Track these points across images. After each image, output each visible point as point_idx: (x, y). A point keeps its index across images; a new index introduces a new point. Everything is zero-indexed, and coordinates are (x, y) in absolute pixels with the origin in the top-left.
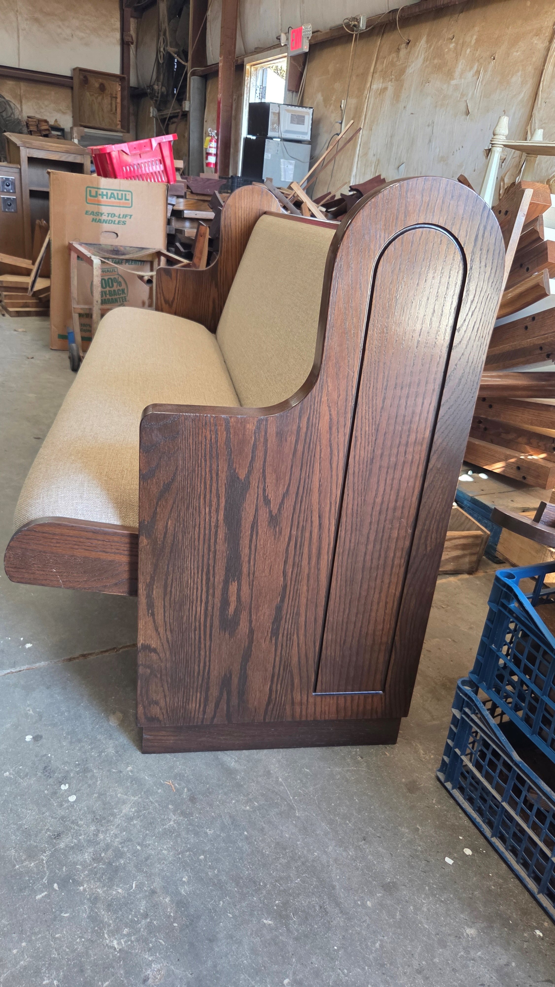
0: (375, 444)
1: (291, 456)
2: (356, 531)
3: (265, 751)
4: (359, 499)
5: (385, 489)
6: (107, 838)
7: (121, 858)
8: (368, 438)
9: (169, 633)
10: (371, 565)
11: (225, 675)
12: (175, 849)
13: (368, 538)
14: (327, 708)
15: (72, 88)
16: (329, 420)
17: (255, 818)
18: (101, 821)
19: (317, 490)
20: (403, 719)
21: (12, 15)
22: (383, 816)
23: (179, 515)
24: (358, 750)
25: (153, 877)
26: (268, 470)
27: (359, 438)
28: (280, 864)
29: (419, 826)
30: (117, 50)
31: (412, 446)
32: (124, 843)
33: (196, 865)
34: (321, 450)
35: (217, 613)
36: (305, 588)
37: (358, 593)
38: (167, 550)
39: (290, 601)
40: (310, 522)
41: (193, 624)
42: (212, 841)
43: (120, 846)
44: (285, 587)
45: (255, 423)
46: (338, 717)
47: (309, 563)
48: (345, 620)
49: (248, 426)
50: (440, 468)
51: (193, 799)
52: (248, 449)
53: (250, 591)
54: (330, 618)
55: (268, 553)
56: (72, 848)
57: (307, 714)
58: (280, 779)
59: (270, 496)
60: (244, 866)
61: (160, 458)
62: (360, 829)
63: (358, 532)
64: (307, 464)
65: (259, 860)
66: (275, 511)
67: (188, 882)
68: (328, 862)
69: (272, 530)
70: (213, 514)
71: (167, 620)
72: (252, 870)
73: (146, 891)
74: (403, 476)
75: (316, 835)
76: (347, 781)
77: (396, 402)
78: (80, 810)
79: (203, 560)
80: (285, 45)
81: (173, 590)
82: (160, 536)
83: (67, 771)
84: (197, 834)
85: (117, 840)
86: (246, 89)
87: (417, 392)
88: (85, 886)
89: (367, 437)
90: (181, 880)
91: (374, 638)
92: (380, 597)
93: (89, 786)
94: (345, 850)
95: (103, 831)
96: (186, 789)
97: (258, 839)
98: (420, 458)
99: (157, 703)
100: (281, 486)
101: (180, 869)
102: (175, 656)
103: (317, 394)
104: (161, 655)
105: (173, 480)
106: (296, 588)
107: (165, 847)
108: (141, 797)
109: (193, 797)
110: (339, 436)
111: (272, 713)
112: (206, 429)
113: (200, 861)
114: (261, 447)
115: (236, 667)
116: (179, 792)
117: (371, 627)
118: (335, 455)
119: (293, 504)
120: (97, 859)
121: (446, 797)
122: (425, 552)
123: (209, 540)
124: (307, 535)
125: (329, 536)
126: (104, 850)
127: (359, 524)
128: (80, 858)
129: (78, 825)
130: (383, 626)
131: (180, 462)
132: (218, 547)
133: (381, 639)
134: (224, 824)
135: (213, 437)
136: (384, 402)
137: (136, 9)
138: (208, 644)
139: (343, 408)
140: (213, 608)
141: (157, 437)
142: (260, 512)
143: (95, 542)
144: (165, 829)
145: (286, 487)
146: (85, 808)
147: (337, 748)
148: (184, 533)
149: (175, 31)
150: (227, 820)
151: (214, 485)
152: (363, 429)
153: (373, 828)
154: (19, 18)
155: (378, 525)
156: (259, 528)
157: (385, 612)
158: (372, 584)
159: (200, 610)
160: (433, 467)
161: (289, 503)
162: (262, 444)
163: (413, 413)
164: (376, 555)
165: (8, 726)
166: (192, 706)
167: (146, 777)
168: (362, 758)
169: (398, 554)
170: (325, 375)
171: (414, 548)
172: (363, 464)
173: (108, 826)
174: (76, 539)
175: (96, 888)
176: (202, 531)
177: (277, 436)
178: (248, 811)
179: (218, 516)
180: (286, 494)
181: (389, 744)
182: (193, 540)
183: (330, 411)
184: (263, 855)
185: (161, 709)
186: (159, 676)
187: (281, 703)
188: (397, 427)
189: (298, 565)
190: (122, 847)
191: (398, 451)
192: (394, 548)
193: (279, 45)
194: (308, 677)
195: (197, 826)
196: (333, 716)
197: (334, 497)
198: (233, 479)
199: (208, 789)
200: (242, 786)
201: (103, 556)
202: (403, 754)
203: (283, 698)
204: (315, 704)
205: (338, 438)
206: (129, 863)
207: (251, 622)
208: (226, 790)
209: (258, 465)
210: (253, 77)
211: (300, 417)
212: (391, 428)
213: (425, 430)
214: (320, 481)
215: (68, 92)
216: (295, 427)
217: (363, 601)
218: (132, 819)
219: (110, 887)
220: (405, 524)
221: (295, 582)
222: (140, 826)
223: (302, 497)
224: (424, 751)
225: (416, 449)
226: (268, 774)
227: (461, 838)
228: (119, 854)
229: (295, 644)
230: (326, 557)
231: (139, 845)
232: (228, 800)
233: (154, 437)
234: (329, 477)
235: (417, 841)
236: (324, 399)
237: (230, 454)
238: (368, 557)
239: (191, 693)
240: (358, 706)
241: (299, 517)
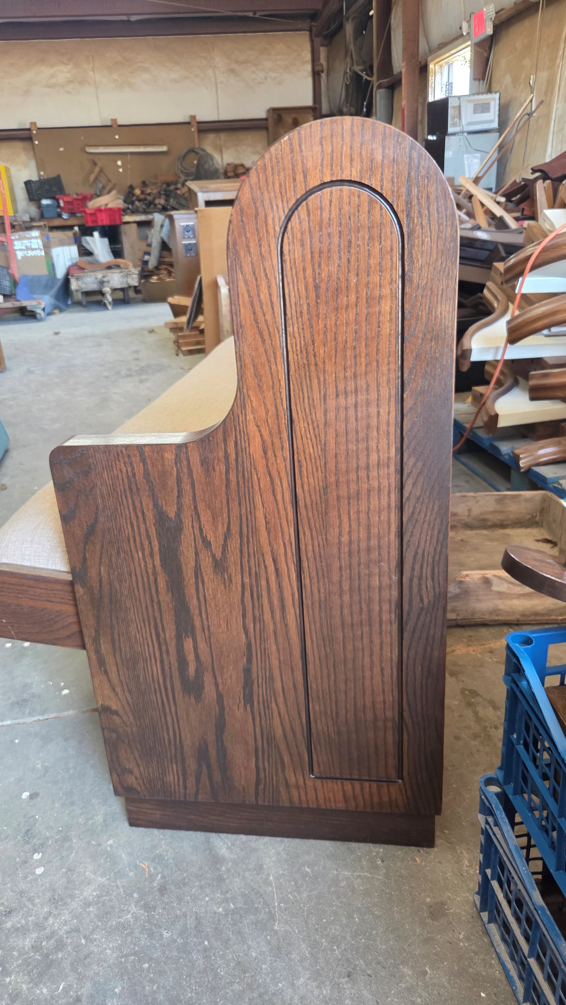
0: (325, 468)
1: (224, 488)
2: (324, 578)
3: (267, 839)
4: (320, 538)
5: (350, 525)
6: (56, 925)
7: (61, 950)
8: (316, 462)
9: (127, 694)
10: (352, 621)
11: (200, 745)
12: (120, 949)
13: (341, 586)
14: (331, 795)
15: (267, 129)
16: (261, 443)
17: (224, 925)
18: (57, 903)
19: (264, 529)
20: (437, 817)
21: (210, 72)
22: (384, 947)
23: (111, 561)
24: (381, 850)
25: (84, 981)
26: (201, 506)
27: (304, 463)
28: (232, 990)
29: (430, 968)
30: (309, 82)
31: (376, 468)
32: (70, 932)
33: (136, 974)
34: (258, 479)
35: (176, 674)
36: (274, 648)
37: (342, 655)
38: (106, 600)
39: (259, 662)
40: (263, 567)
41: (152, 685)
42: (164, 946)
43: (65, 936)
44: (249, 645)
45: (174, 451)
46: (347, 807)
47: (273, 617)
48: (332, 688)
49: (166, 455)
50: (420, 496)
51: (163, 889)
52: (172, 482)
53: (209, 649)
54: (313, 685)
55: (221, 605)
56: (17, 929)
57: (307, 801)
58: (271, 878)
59: (208, 536)
60: (189, 987)
61: (77, 496)
62: (348, 960)
63: (326, 580)
64: (245, 496)
65: (209, 982)
66: (219, 555)
67: (120, 994)
68: (292, 999)
69: (219, 578)
70: (148, 559)
71: (122, 678)
72: (197, 993)
73: (71, 997)
74: (372, 507)
75: (290, 959)
76: (353, 890)
77: (342, 414)
78: (42, 885)
79: (148, 612)
80: (468, 34)
81: (122, 646)
82: (96, 585)
83: (47, 838)
84: (151, 935)
85: (65, 928)
86: (430, 89)
87: (367, 399)
88: (13, 977)
89: (313, 460)
90: (113, 991)
91: (374, 712)
92: (372, 662)
93: (62, 857)
94: (319, 987)
95: (55, 915)
96: (160, 876)
97: (219, 952)
98: (389, 484)
99: (130, 772)
100: (220, 524)
101: (117, 976)
102: (140, 721)
103: (240, 412)
104: (124, 718)
105: (96, 520)
106: (262, 647)
107: (111, 946)
108: (109, 879)
109: (164, 887)
110: (278, 461)
111: (264, 795)
112: (119, 461)
113: (142, 970)
114: (185, 479)
115: (211, 738)
116: (152, 878)
117: (368, 700)
118: (277, 485)
119: (238, 546)
120: (36, 948)
121: (480, 933)
122: (421, 605)
123: (150, 590)
124: (263, 583)
125: (291, 585)
126: (47, 938)
127: (325, 570)
128: (20, 943)
129: (33, 904)
130: (384, 698)
131: (100, 501)
132: (161, 598)
133: (385, 714)
134: (186, 926)
135: (129, 469)
136: (325, 415)
137: (325, 37)
138: (173, 709)
139: (276, 427)
140: (170, 668)
141: (68, 473)
142: (202, 556)
143: (38, 591)
144: (120, 922)
145: (226, 526)
146: (48, 885)
147: (354, 845)
148: (120, 581)
149: (361, 49)
150: (191, 922)
151: (142, 526)
152: (307, 452)
153: (365, 962)
154: (217, 72)
155: (350, 570)
156: (204, 574)
157: (382, 681)
158: (358, 644)
159: (157, 669)
160: (410, 494)
161: (234, 543)
162: (186, 476)
163: (368, 427)
164: (356, 608)
165: (12, 779)
166: (170, 778)
167: (123, 855)
168: (382, 861)
169: (386, 607)
170: (245, 388)
171: (405, 600)
172: (315, 494)
173: (63, 910)
174: (18, 588)
175: (23, 982)
176: (140, 578)
177: (202, 465)
178: (220, 914)
179: (153, 561)
180: (227, 535)
181: (424, 847)
182: (132, 589)
183: (260, 431)
184: (216, 975)
185: (136, 779)
186: (126, 741)
187: (273, 784)
188: (350, 446)
189: (260, 619)
190: (67, 938)
191: (358, 476)
192: (377, 600)
193: (462, 35)
194: (299, 755)
195: (155, 925)
196: (341, 805)
197: (287, 537)
198: (161, 517)
199: (184, 879)
200: (224, 880)
201: (48, 605)
202: (440, 862)
203: (274, 777)
204: (315, 789)
205: (277, 464)
206: (66, 959)
207: (217, 685)
208: (203, 883)
209: (187, 500)
210: (437, 75)
211: (225, 441)
212: (343, 448)
213: (389, 448)
214: (266, 517)
215: (264, 133)
216: (221, 454)
217: (350, 665)
218: (89, 904)
219: (36, 985)
220: (386, 569)
221: (260, 639)
222: (95, 914)
223: (248, 538)
224: (470, 861)
225: (381, 473)
226: (260, 868)
227: (483, 995)
228: (60, 946)
229: (276, 713)
230: (292, 610)
231: (84, 938)
232: (201, 897)
233: (66, 474)
234: (276, 511)
235: (420, 990)
236: (250, 417)
237: (152, 490)
238: (346, 611)
239: (166, 764)
240: (371, 795)
241: (249, 561)
